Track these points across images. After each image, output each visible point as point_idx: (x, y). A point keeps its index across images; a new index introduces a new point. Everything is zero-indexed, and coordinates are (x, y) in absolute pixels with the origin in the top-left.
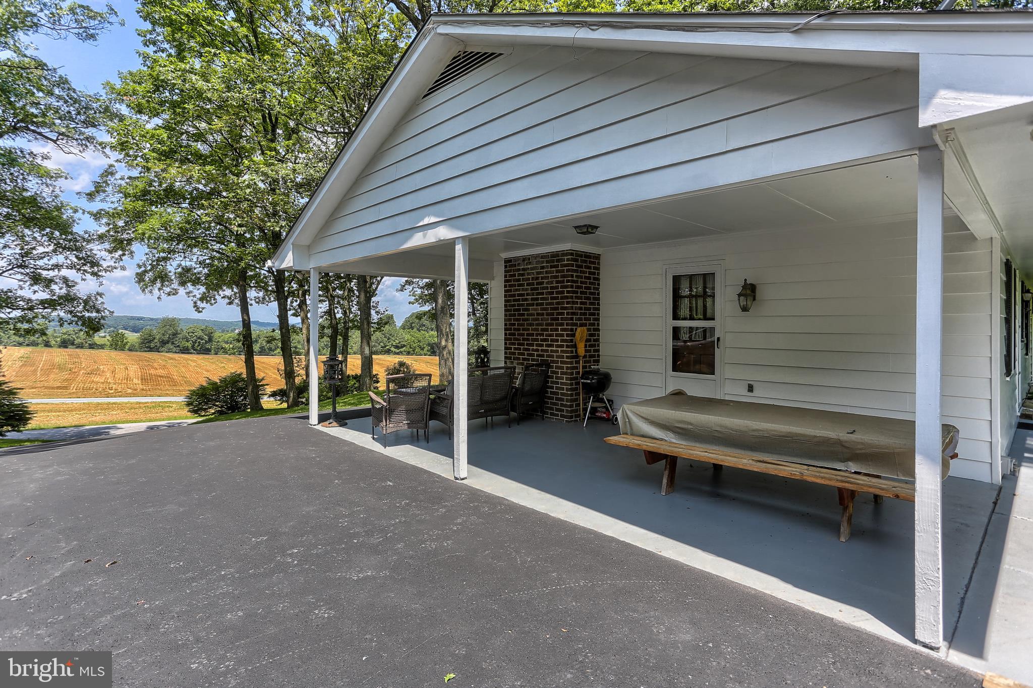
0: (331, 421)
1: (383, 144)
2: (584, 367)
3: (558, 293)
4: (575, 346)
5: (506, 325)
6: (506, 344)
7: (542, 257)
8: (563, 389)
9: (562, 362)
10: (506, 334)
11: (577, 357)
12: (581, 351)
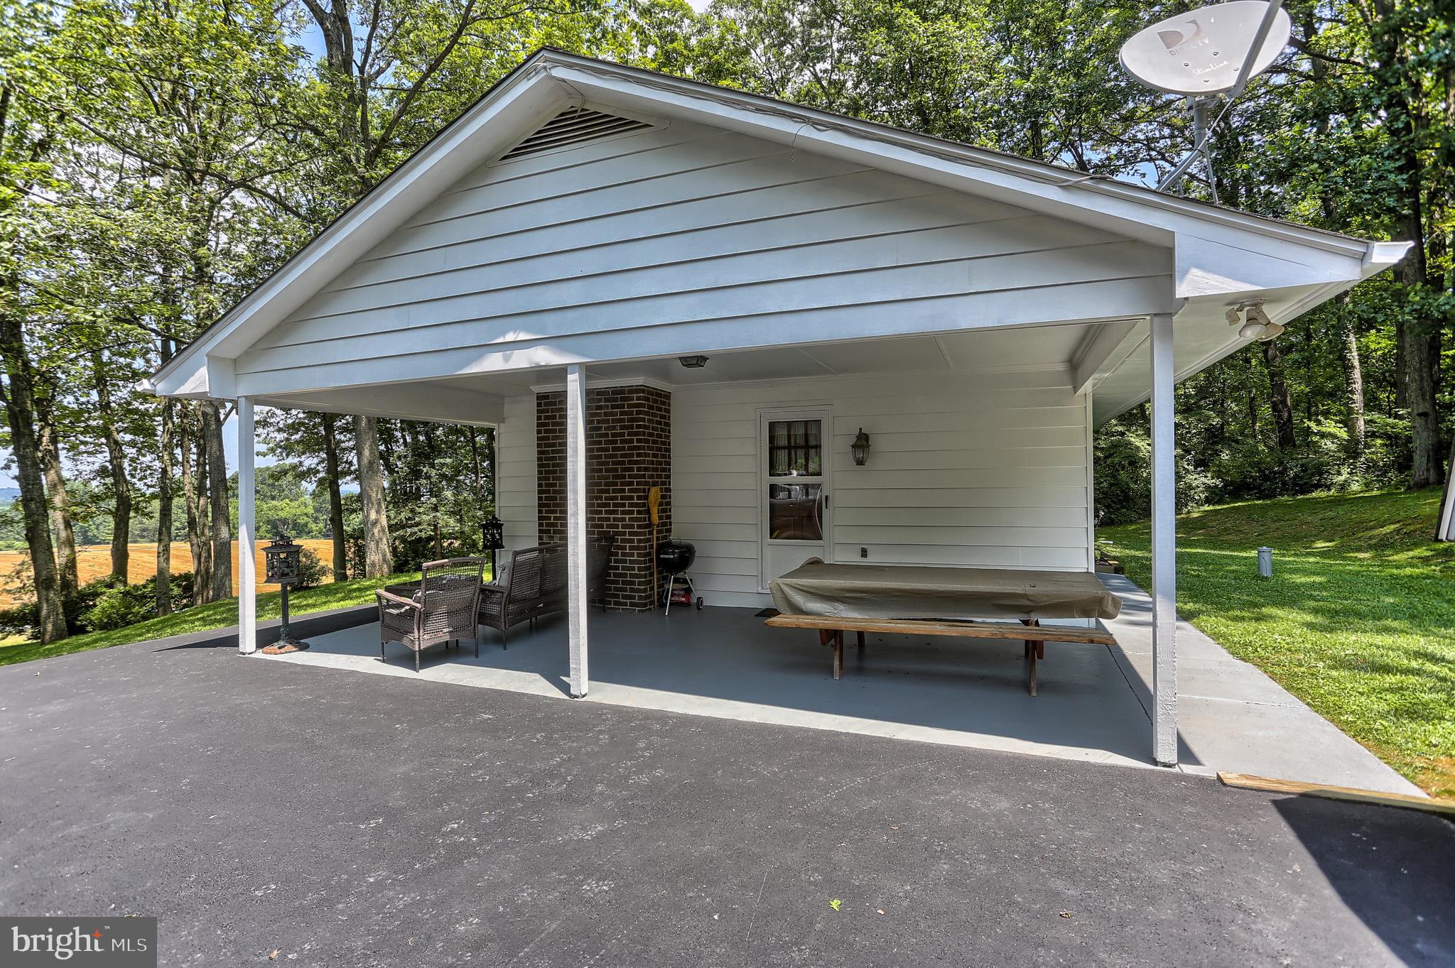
0: (282, 643)
1: (413, 218)
2: (658, 539)
3: (623, 442)
4: (648, 512)
5: (540, 485)
6: (540, 512)
7: (598, 393)
8: (633, 569)
9: (631, 534)
10: (540, 499)
11: (650, 525)
12: (655, 518)
